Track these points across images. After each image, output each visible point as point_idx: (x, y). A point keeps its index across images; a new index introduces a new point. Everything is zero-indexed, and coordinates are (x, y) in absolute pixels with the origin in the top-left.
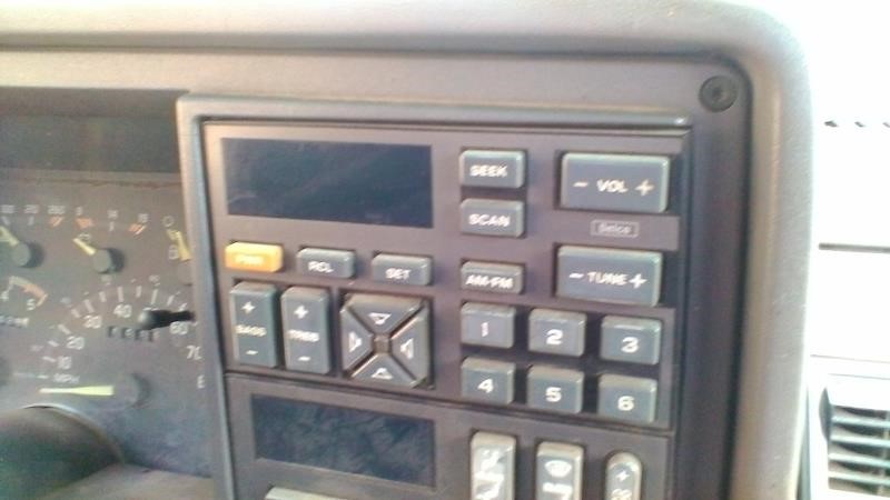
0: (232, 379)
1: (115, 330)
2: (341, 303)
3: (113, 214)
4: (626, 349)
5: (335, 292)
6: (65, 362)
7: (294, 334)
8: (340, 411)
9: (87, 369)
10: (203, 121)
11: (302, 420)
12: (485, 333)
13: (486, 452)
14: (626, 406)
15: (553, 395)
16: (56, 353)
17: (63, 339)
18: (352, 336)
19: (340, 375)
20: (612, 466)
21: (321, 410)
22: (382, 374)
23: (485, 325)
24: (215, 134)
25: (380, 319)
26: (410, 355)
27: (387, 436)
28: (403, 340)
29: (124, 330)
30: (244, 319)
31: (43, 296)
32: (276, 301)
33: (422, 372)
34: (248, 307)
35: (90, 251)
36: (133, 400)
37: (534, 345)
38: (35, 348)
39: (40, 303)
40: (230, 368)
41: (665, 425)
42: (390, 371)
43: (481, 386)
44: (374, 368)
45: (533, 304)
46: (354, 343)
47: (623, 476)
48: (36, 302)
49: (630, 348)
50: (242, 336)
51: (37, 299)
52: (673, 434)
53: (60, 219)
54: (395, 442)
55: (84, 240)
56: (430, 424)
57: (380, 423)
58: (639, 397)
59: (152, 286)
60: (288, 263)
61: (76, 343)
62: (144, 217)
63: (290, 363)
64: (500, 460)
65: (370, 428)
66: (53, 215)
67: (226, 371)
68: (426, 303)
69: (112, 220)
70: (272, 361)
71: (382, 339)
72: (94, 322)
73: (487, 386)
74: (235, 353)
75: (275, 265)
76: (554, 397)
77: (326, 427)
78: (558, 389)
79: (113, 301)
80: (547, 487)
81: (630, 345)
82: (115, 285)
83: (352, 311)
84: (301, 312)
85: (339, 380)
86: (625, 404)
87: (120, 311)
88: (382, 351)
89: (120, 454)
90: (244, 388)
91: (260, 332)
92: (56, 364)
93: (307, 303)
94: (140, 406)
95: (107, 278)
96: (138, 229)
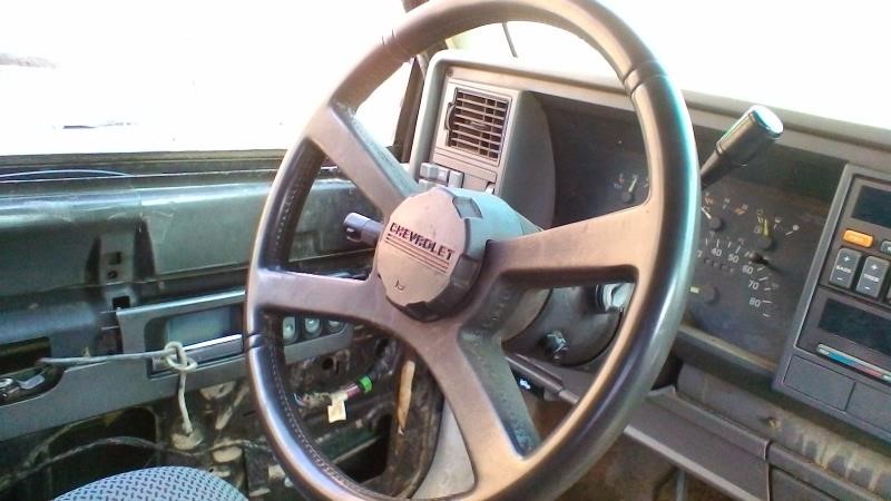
0: (821, 289)
1: (708, 261)
3: (727, 201)
7: (865, 276)
10: (855, 176)
11: (851, 317)
19: (882, 301)
24: (860, 183)
29: (714, 262)
30: (842, 263)
32: (862, 260)
34: (847, 259)
35: (709, 216)
36: (709, 298)
40: (822, 284)
50: (837, 271)
55: (706, 210)
59: (739, 243)
60: (875, 244)
62: (745, 207)
63: (858, 288)
67: (818, 284)
69: (725, 203)
70: (848, 285)
74: (829, 277)
75: (868, 245)
77: (864, 322)
79: (713, 246)
82: (715, 237)
84: (874, 267)
85: (880, 303)
87: (714, 251)
90: (826, 295)
91: (848, 271)
93: (879, 264)
94: (713, 303)
95: (712, 233)
96: (740, 212)
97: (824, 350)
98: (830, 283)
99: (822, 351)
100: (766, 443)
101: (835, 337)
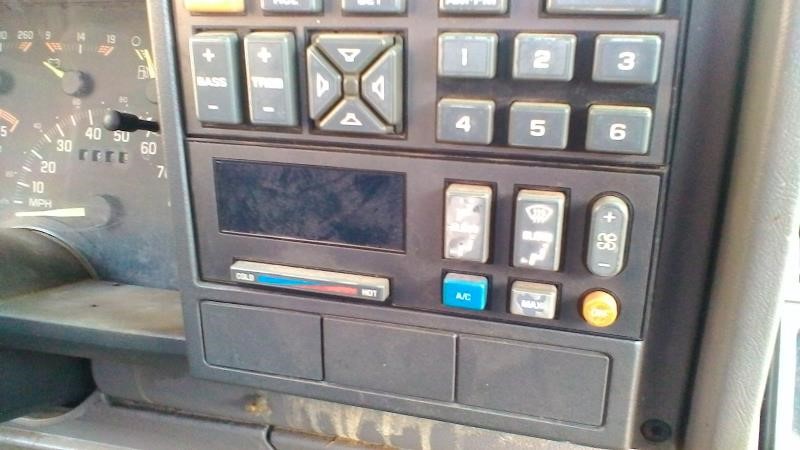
0: (194, 145)
1: (86, 154)
2: (308, 43)
3: (82, 36)
4: (621, 67)
5: (301, 34)
6: (38, 186)
7: (255, 81)
8: (306, 171)
9: (59, 191)
11: (266, 184)
12: (464, 62)
13: (461, 200)
14: (618, 135)
15: (538, 128)
16: (30, 178)
17: (36, 164)
18: (319, 77)
19: (306, 128)
20: (597, 208)
21: (287, 171)
22: (350, 121)
23: (464, 52)
25: (349, 56)
26: (382, 95)
27: (356, 195)
28: (374, 78)
29: (95, 153)
30: (205, 69)
31: (15, 122)
32: (239, 47)
33: (394, 116)
34: (209, 56)
35: (60, 74)
36: (105, 219)
37: (518, 71)
38: (9, 174)
39: (12, 130)
40: (191, 130)
41: (657, 158)
42: (360, 116)
43: (459, 125)
44: (342, 115)
45: (518, 28)
46: (321, 87)
47: (610, 217)
48: (8, 129)
49: (627, 64)
50: (202, 89)
51: (9, 125)
52: (665, 170)
53: (30, 44)
54: (366, 200)
55: (54, 64)
56: (401, 177)
57: (349, 180)
58: (633, 124)
61: (49, 167)
62: (112, 39)
63: (254, 115)
64: (476, 209)
65: (339, 187)
66: (24, 40)
67: (187, 135)
68: (399, 38)
69: (81, 42)
70: (234, 117)
71: (351, 80)
72: (66, 146)
73: (464, 124)
74: (196, 111)
76: (538, 131)
77: (293, 189)
78: (543, 122)
79: (84, 124)
80: (526, 235)
81: (626, 61)
82: (84, 108)
83: (320, 51)
84: (264, 55)
85: (306, 135)
86: (617, 133)
87: (90, 134)
88: (351, 95)
89: (93, 272)
90: (206, 154)
91: (220, 82)
92: (31, 189)
93: (270, 46)
94: (111, 225)
95: (77, 102)
96: (106, 51)
97: (245, 270)
98: (204, 124)
99: (243, 277)
100: (264, 433)
101: (255, 238)
